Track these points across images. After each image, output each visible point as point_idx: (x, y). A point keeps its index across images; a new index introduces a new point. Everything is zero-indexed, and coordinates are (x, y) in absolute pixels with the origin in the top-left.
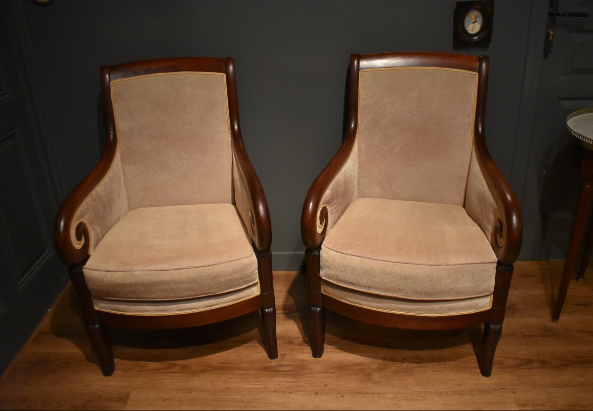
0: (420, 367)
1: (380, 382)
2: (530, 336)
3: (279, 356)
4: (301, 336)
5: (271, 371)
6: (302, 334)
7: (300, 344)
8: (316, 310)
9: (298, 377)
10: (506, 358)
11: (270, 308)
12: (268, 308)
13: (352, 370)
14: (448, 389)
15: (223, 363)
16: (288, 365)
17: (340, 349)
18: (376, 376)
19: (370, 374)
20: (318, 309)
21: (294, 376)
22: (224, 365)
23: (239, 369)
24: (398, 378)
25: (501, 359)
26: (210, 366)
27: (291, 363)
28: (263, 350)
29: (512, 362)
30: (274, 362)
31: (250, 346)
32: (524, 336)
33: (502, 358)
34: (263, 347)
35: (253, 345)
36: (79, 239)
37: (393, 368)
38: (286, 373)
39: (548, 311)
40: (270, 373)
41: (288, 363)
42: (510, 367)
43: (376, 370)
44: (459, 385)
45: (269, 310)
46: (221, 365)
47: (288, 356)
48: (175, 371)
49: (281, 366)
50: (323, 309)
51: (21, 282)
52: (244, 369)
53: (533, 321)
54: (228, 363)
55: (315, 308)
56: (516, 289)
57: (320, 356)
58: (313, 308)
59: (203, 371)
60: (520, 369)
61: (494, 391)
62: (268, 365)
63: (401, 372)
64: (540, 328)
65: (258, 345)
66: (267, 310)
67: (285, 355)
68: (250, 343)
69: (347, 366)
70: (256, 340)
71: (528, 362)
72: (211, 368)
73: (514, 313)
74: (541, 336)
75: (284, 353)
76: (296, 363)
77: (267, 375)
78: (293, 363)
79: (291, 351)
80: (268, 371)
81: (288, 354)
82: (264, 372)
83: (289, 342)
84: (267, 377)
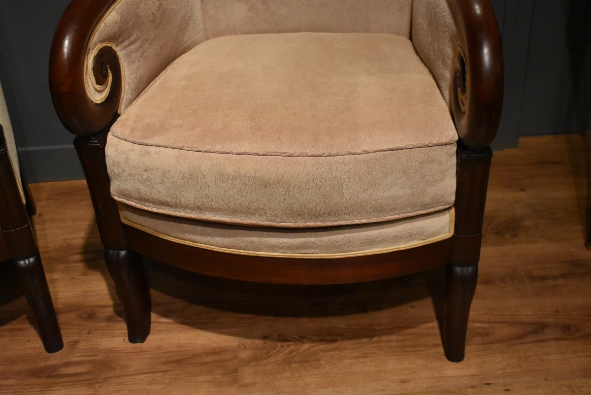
0: (331, 350)
1: (254, 384)
2: (543, 278)
3: (65, 346)
4: (111, 303)
5: (47, 377)
7: (109, 319)
9: (97, 386)
10: (496, 322)
11: (26, 258)
13: (203, 364)
14: (383, 390)
16: (80, 363)
17: (183, 323)
18: (247, 375)
19: (235, 371)
20: (123, 253)
21: (90, 384)
24: (288, 374)
25: (487, 325)
27: (87, 358)
28: (37, 335)
29: (506, 331)
30: (55, 359)
31: (12, 330)
32: (532, 278)
33: (489, 322)
34: (36, 329)
35: (19, 326)
37: (281, 356)
38: (75, 379)
39: (580, 228)
40: (42, 380)
41: (82, 359)
42: (502, 341)
43: (248, 362)
44: (403, 382)
47: (82, 345)
49: (68, 364)
50: (130, 252)
53: (550, 248)
55: (116, 252)
56: (522, 190)
57: (143, 339)
58: (111, 252)
60: (523, 343)
61: (470, 390)
62: (43, 365)
63: (296, 363)
64: (563, 262)
65: (29, 326)
66: (21, 262)
67: (76, 342)
68: (13, 322)
69: (195, 356)
70: (25, 316)
71: (537, 329)
73: (515, 236)
74: (564, 276)
75: (75, 338)
76: (97, 358)
77: (37, 384)
78: (92, 358)
79: (89, 333)
80: (40, 377)
81: (84, 340)
82: (32, 381)
83: (88, 316)
84: (38, 390)
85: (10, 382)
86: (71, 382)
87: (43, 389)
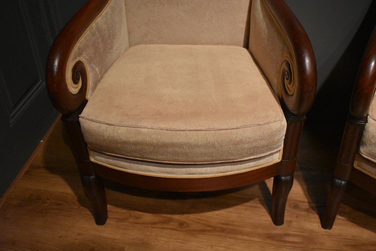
3: (285, 223)
4: (306, 200)
5: (278, 241)
6: (307, 198)
7: (307, 210)
8: (341, 183)
11: (288, 176)
12: (285, 176)
15: (223, 224)
16: (295, 236)
17: (352, 222)
20: (343, 182)
22: (224, 226)
23: (241, 233)
26: (210, 226)
27: (299, 233)
28: (267, 213)
30: (278, 230)
31: (251, 206)
34: (265, 209)
35: (255, 205)
36: (75, 82)
40: (275, 242)
41: (296, 233)
45: (287, 177)
46: (221, 226)
47: (294, 224)
48: (170, 227)
49: (288, 235)
50: (349, 183)
51: (12, 115)
52: (247, 234)
54: (228, 225)
55: (340, 181)
57: (330, 228)
58: (337, 180)
59: (203, 231)
62: (273, 232)
65: (260, 206)
66: (283, 178)
67: (291, 221)
68: (251, 202)
69: (363, 244)
70: (257, 199)
72: (210, 229)
75: (290, 219)
76: (304, 234)
77: (272, 244)
78: (301, 234)
79: (297, 217)
80: (273, 240)
81: (295, 221)
82: (269, 241)
83: (295, 206)
84: (273, 248)
85: (256, 239)
86: (292, 247)
87: (276, 248)
